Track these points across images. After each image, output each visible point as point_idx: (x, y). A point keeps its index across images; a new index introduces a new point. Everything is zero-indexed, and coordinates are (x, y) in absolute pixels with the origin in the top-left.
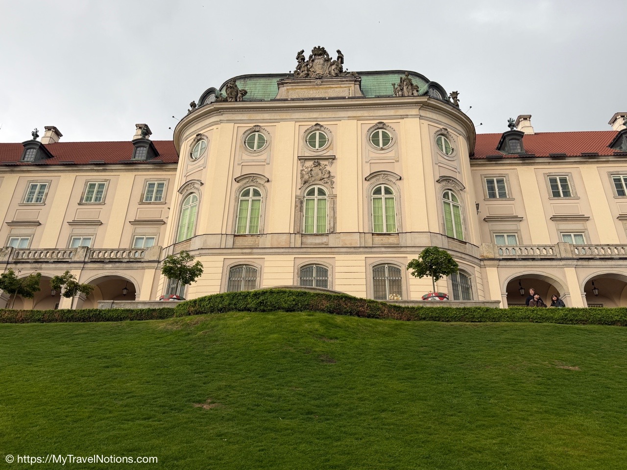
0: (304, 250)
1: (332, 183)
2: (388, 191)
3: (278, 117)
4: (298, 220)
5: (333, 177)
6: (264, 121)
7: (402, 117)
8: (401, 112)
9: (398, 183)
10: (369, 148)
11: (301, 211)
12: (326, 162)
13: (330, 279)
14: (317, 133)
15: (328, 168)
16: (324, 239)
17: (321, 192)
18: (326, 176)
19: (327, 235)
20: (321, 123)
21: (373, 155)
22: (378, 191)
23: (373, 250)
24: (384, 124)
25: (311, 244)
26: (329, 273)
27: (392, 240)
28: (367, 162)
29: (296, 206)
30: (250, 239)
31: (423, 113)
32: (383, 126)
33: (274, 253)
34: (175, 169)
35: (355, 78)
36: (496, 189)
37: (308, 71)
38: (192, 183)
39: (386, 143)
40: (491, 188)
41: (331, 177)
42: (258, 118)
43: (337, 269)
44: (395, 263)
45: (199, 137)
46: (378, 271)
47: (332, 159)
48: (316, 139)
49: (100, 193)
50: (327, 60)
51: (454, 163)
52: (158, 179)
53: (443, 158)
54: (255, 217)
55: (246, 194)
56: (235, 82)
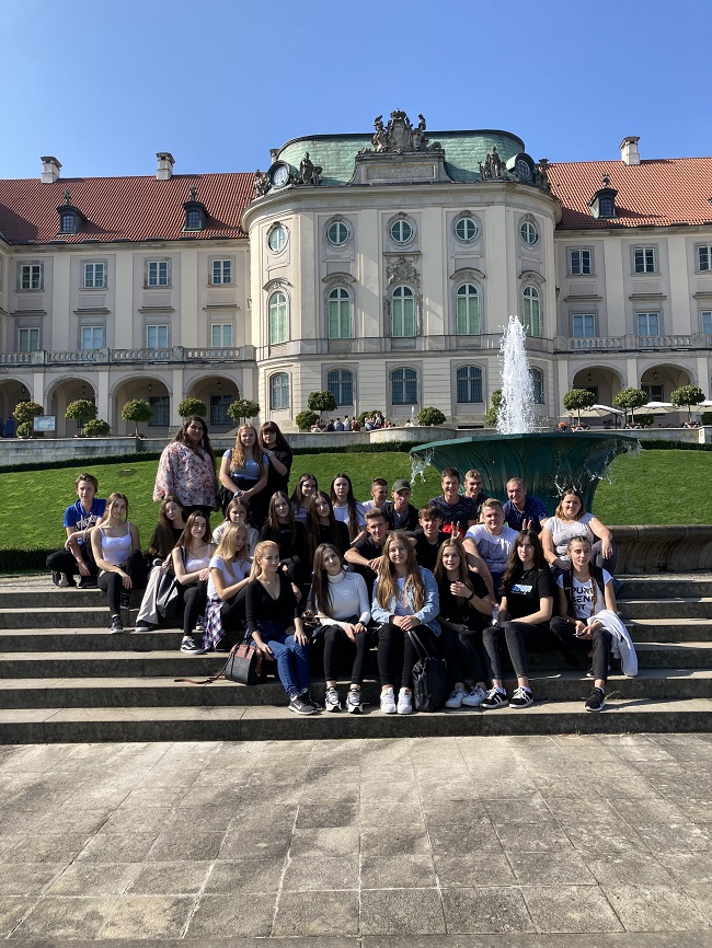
0: (395, 354)
1: (418, 281)
2: (472, 290)
3: (360, 204)
4: (386, 323)
5: (419, 275)
6: (344, 208)
7: (489, 204)
8: (487, 198)
9: (482, 281)
10: (454, 241)
11: (389, 313)
12: (411, 259)
13: (419, 381)
14: (401, 221)
15: (413, 265)
16: (412, 343)
17: (408, 292)
18: (412, 274)
19: (415, 338)
20: (405, 211)
21: (458, 249)
22: (462, 290)
23: (458, 353)
24: (469, 212)
25: (401, 348)
26: (418, 376)
27: (473, 341)
28: (452, 258)
29: (385, 308)
30: (342, 342)
31: (509, 200)
32: (468, 213)
33: (367, 358)
34: (240, 245)
35: (439, 153)
36: (581, 263)
37: (387, 141)
38: (278, 281)
39: (470, 234)
40: (575, 263)
41: (417, 275)
42: (338, 205)
43: (425, 372)
44: (477, 364)
45: (277, 225)
46: (461, 372)
47: (417, 255)
48: (400, 230)
49: (163, 273)
50: (408, 128)
51: (536, 253)
52: (224, 257)
53: (528, 250)
54: (345, 320)
55: (334, 294)
56: (308, 155)
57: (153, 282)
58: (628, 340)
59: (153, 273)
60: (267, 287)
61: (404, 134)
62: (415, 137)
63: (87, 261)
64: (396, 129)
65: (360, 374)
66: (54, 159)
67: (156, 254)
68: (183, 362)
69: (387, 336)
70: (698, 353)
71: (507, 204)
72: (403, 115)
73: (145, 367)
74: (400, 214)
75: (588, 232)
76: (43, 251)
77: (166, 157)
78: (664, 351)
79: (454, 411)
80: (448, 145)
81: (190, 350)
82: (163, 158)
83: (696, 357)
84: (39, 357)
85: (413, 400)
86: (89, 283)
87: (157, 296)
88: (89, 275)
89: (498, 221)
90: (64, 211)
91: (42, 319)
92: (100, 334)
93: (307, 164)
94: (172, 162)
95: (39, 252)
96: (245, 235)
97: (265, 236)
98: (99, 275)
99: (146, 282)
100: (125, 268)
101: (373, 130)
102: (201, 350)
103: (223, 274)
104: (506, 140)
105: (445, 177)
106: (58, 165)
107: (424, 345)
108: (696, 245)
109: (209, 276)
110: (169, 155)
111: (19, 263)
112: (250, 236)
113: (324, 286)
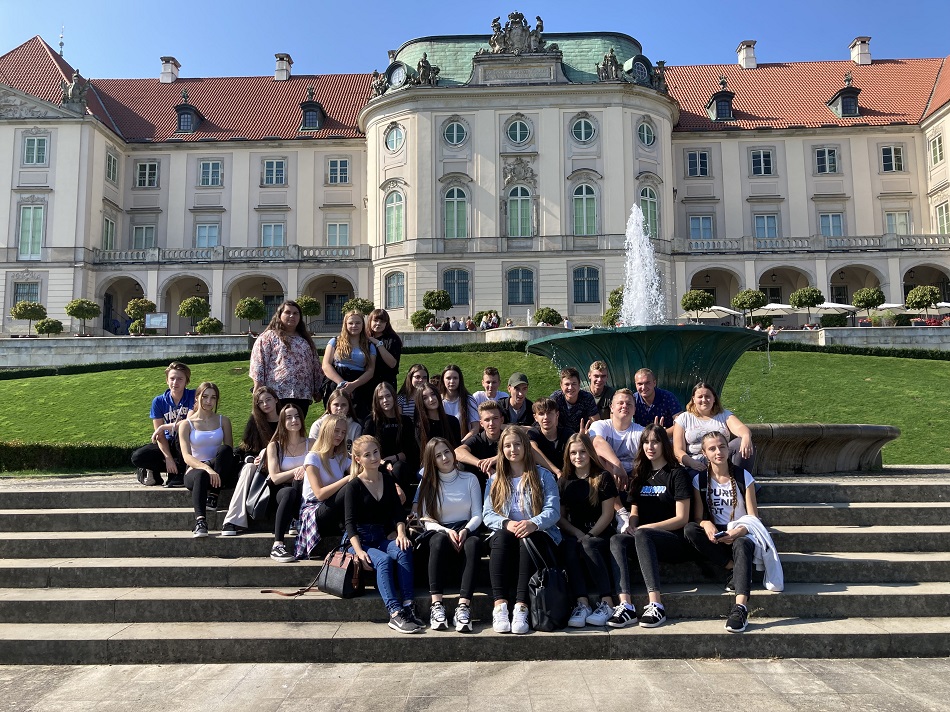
0: (511, 254)
1: (535, 181)
2: (589, 191)
3: (477, 105)
4: (503, 223)
5: (536, 175)
6: (462, 108)
7: (606, 105)
8: (604, 99)
9: (599, 182)
10: (571, 141)
11: (505, 213)
12: (528, 159)
13: (535, 281)
14: (518, 122)
15: (530, 165)
16: (529, 243)
17: (525, 192)
18: (529, 175)
19: (531, 238)
20: (522, 112)
21: (575, 150)
22: (579, 191)
23: (574, 253)
24: (586, 113)
25: (517, 247)
26: (534, 276)
27: (590, 242)
28: (569, 158)
29: (501, 208)
30: (459, 242)
31: (626, 101)
32: (586, 115)
33: (484, 258)
34: (356, 145)
35: (556, 54)
36: (698, 165)
37: (505, 43)
38: (394, 181)
39: (588, 135)
40: (693, 164)
41: (533, 176)
42: (456, 105)
43: (541, 273)
44: (594, 265)
45: (394, 125)
46: (578, 272)
47: (535, 155)
48: (517, 130)
49: (279, 172)
50: (525, 29)
51: (654, 154)
52: (340, 156)
53: (644, 151)
54: (461, 219)
55: (450, 194)
56: (426, 55)
57: (270, 181)
58: (746, 241)
59: (270, 172)
60: (383, 187)
61: (521, 35)
62: (533, 38)
63: (203, 159)
64: (514, 31)
65: (476, 273)
66: (173, 59)
67: (273, 153)
68: (298, 261)
69: (503, 236)
70: (816, 255)
71: (625, 106)
72: (521, 16)
73: (260, 265)
74: (517, 114)
75: (705, 134)
76: (160, 149)
77: (285, 58)
78: (782, 253)
79: (571, 312)
80: (565, 46)
81: (305, 248)
82: (282, 59)
83: (815, 259)
84: (153, 255)
85: (529, 300)
86: (205, 182)
87: (274, 195)
88: (206, 173)
89: (615, 122)
90: (181, 109)
91: (157, 217)
92: (215, 232)
93: (425, 65)
94: (290, 62)
95: (155, 150)
96: (362, 135)
97: (382, 136)
98: (215, 173)
99: (262, 181)
100: (242, 167)
101: (491, 32)
102: (317, 248)
103: (339, 173)
104: (624, 42)
105: (563, 79)
106: (177, 65)
107: (540, 245)
108: (814, 147)
109: (326, 175)
110: (288, 56)
111: (136, 161)
112: (367, 136)
113: (440, 185)
